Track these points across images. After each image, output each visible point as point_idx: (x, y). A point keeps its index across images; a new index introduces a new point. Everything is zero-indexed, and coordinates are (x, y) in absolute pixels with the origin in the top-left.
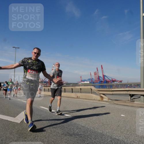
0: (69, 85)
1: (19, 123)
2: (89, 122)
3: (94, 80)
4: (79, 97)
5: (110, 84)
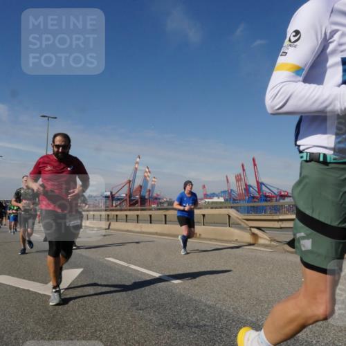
2: (225, 296)
3: (235, 195)
4: (200, 235)
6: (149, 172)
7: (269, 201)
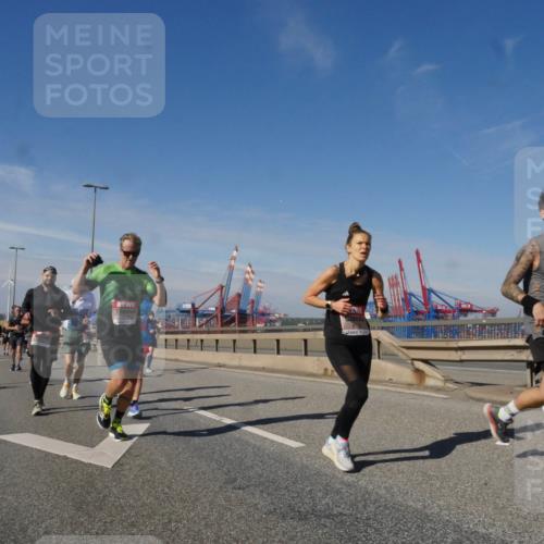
0: (295, 327)
1: (110, 467)
5: (450, 322)
6: (253, 272)
7: (442, 318)
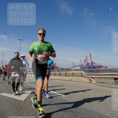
0: (64, 70)
1: (23, 100)
3: (84, 66)
4: (72, 80)
7: (95, 68)
